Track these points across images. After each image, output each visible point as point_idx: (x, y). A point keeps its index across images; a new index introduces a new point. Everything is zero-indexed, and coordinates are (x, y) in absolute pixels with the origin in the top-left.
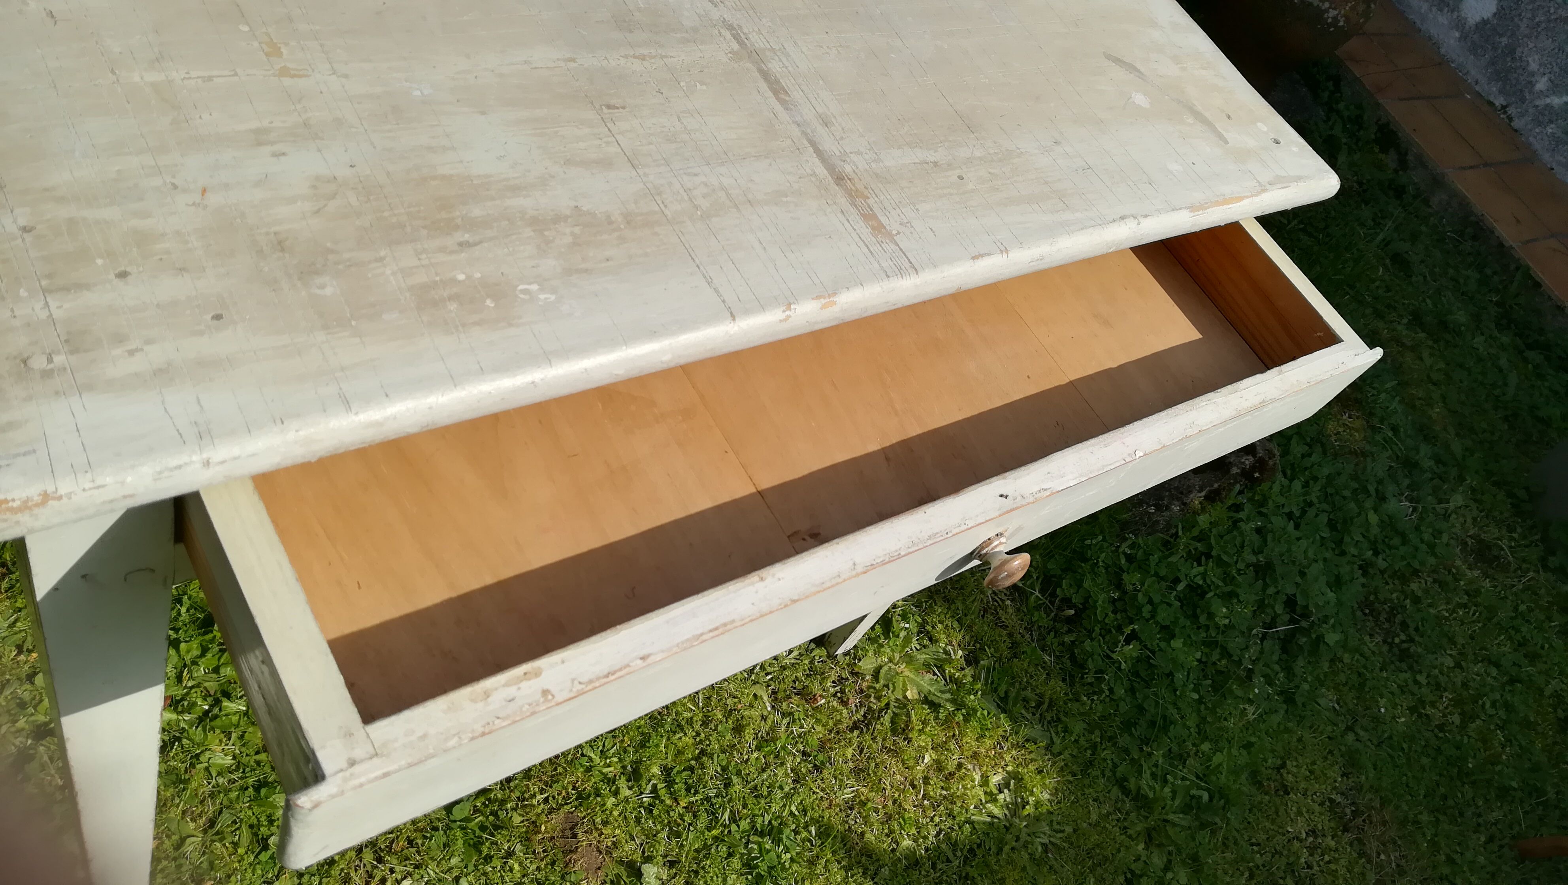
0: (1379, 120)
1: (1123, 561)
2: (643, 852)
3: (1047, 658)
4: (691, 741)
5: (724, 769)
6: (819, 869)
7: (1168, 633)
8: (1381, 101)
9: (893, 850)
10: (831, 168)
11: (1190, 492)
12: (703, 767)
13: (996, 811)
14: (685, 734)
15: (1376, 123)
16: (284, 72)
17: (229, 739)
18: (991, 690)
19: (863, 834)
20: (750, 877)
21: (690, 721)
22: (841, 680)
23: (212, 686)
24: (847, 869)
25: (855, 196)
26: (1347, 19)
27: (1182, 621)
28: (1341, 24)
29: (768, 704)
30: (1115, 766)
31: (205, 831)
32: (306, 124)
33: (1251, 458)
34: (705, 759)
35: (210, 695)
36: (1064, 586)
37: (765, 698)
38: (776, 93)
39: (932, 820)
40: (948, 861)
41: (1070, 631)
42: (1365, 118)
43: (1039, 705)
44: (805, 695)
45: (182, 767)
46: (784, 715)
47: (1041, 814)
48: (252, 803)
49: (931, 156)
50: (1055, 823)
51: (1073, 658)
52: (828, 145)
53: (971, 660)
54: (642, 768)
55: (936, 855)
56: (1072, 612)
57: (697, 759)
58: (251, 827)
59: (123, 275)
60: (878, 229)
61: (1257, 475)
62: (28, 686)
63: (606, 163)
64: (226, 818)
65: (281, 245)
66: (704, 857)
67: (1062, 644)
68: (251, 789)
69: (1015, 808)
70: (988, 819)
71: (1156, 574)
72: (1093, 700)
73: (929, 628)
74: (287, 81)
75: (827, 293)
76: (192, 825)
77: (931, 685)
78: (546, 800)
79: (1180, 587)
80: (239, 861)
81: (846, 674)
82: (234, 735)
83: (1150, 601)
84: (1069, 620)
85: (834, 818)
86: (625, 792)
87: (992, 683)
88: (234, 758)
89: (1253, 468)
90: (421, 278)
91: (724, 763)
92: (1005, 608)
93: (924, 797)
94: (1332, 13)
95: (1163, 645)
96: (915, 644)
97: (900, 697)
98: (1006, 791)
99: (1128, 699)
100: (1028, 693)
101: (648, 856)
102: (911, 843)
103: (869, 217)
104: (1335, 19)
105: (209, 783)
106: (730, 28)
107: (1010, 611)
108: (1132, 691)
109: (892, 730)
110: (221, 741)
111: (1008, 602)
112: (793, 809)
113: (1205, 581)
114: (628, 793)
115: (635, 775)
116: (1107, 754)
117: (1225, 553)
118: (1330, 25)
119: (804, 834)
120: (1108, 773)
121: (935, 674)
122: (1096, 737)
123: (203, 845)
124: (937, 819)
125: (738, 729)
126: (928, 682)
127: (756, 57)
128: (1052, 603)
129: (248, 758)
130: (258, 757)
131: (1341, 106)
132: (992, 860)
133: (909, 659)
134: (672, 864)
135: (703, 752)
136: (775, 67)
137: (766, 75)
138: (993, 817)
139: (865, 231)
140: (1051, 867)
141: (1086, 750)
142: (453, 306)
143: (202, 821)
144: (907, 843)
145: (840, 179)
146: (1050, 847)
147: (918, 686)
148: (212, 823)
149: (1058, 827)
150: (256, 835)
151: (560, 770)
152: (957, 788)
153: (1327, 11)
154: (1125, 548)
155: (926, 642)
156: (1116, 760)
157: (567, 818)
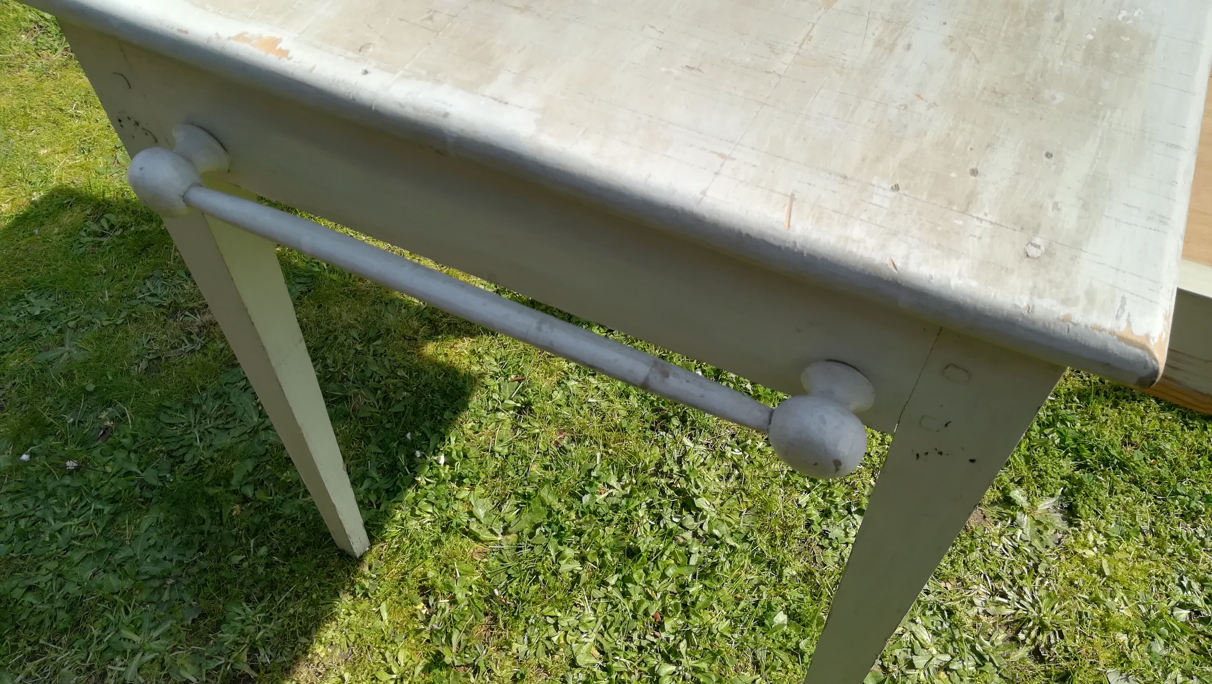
2: (998, 488)
17: (714, 609)
20: (1070, 454)
23: (672, 587)
24: (1115, 405)
31: (759, 672)
35: (676, 594)
45: (707, 645)
48: (766, 634)
58: (780, 648)
62: (577, 671)
64: (761, 655)
66: (1034, 463)
68: (757, 628)
76: (747, 674)
80: (795, 673)
82: (714, 605)
88: (727, 618)
101: (1003, 488)
105: (731, 643)
110: (711, 614)
123: (766, 680)
129: (735, 612)
130: (740, 608)
143: (750, 667)
148: (756, 664)
150: (788, 650)
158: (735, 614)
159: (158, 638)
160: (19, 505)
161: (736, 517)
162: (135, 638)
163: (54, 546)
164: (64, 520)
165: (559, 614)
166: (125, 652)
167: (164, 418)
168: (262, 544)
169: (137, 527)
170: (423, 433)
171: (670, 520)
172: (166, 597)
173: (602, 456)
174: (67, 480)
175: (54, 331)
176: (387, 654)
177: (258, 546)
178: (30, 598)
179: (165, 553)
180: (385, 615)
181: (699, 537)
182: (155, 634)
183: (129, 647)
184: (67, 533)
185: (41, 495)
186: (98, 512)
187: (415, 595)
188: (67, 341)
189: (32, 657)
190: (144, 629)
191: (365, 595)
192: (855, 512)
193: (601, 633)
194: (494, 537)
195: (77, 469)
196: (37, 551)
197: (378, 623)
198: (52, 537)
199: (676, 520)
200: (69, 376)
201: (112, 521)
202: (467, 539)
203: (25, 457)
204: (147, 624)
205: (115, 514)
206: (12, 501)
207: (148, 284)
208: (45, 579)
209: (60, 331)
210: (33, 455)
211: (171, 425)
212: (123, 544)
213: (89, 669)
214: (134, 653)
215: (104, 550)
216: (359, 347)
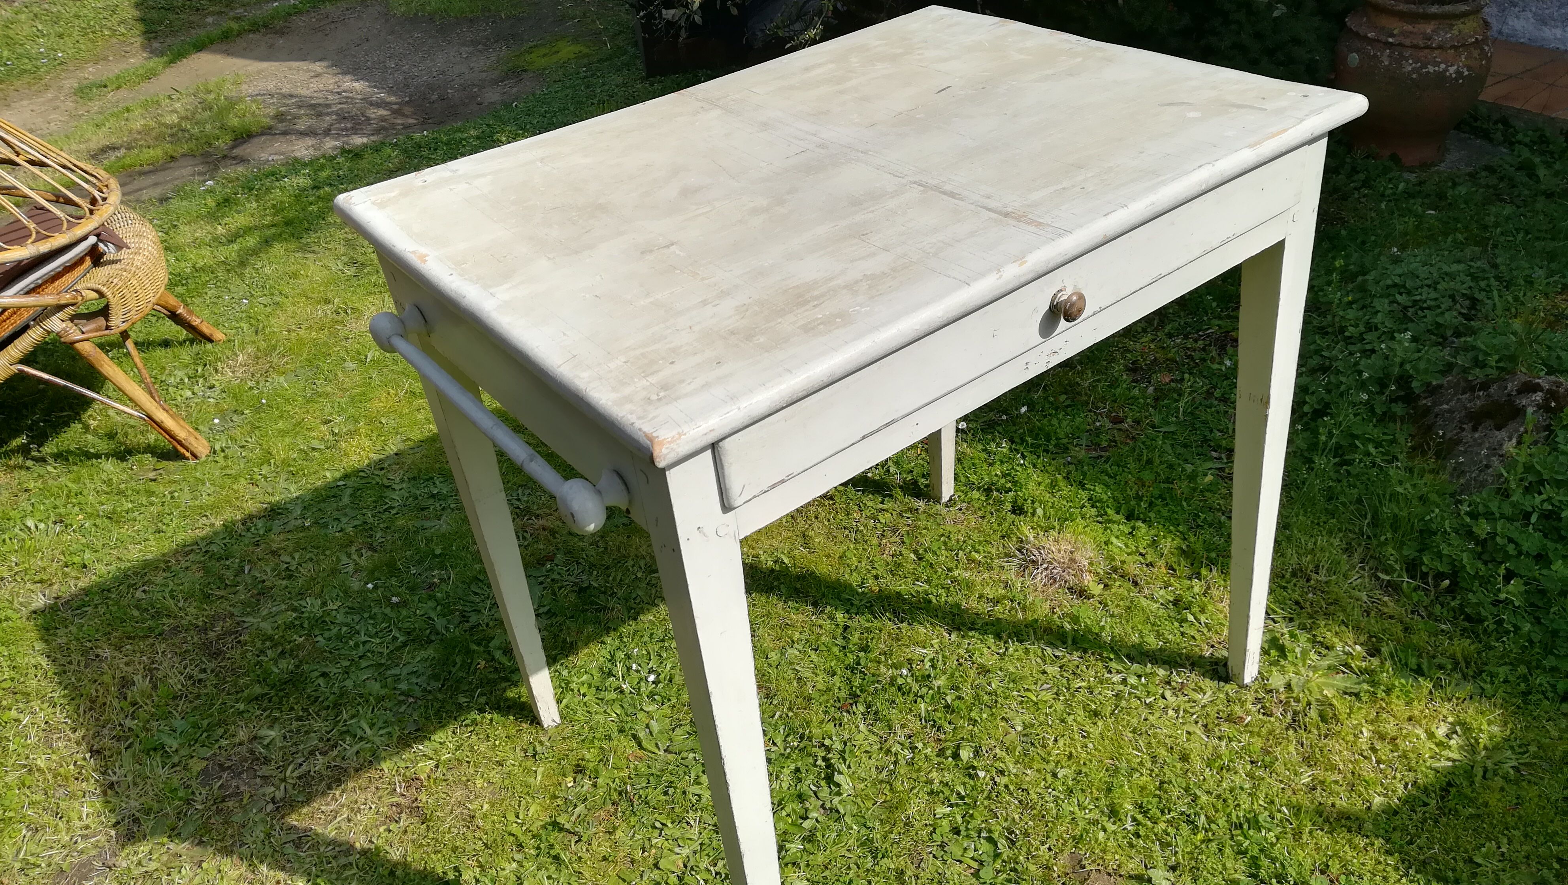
0: (1562, 130)
1: (1468, 520)
2: (1145, 865)
3: (1443, 627)
4: (1149, 778)
5: (1187, 789)
6: (1305, 837)
7: (1542, 559)
8: (1554, 115)
9: (1369, 808)
10: (1000, 213)
11: (1501, 445)
12: (1166, 792)
13: (1456, 756)
14: (1142, 775)
15: (1561, 134)
16: (703, 279)
18: (1402, 667)
19: (1333, 805)
21: (1141, 764)
22: (1258, 700)
24: (1332, 832)
25: (1018, 218)
26: (1469, 68)
27: (1550, 545)
28: (1466, 73)
29: (1203, 736)
30: (1554, 686)
32: (722, 292)
33: (1540, 394)
34: (1166, 785)
36: (1426, 562)
37: (1198, 732)
38: (953, 197)
39: (1395, 778)
40: (1426, 804)
41: (1454, 598)
42: (1548, 134)
43: (1456, 664)
44: (1230, 719)
46: (1220, 739)
47: (1498, 744)
49: (1060, 187)
50: (1516, 748)
51: (1468, 618)
52: (992, 204)
53: (1373, 652)
54: (1117, 808)
55: (1409, 802)
56: (1447, 582)
57: (1160, 788)
59: (672, 363)
60: (1039, 224)
61: (1553, 404)
63: (873, 254)
65: (732, 333)
66: (1199, 855)
67: (1453, 609)
69: (1472, 748)
70: (1450, 764)
71: (1503, 516)
72: (1503, 642)
73: (1319, 639)
74: (706, 282)
75: (1020, 258)
77: (1346, 681)
78: (1050, 849)
79: (1533, 519)
81: (1261, 694)
83: (1511, 540)
84: (1450, 590)
85: (1303, 799)
86: (1111, 827)
87: (1400, 661)
89: (1546, 400)
90: (802, 323)
91: (1184, 785)
92: (1385, 604)
93: (1378, 762)
94: (1452, 70)
95: (1545, 572)
96: (1313, 656)
97: (1320, 697)
98: (1455, 736)
99: (1536, 629)
100: (1440, 660)
101: (1151, 866)
102: (1382, 799)
103: (1031, 222)
104: (1457, 72)
106: (915, 183)
107: (1391, 604)
108: (1538, 621)
109: (1322, 721)
111: (1386, 599)
112: (1262, 803)
113: (1553, 505)
114: (1114, 828)
115: (1113, 813)
116: (1540, 679)
117: (1556, 473)
118: (1456, 79)
119: (1279, 816)
120: (1550, 695)
121: (1344, 673)
122: (1522, 669)
124: (1399, 776)
125: (1185, 758)
126: (1340, 681)
127: (937, 189)
128: (1427, 584)
131: (1520, 137)
132: (1468, 791)
133: (1315, 669)
134: (1173, 869)
135: (1162, 782)
136: (948, 188)
137: (944, 193)
138: (1454, 761)
139: (1032, 229)
140: (1529, 782)
141: (1519, 684)
142: (822, 326)
144: (1378, 800)
145: (1007, 215)
146: (1521, 767)
147: (1333, 686)
149: (1522, 750)
151: (1050, 825)
152: (1405, 745)
153: (1446, 70)
154: (1465, 508)
155: (1324, 651)
156: (1552, 681)
157: (1072, 859)
158: (816, 879)
159: (381, 736)
160: (350, 617)
161: (869, 804)
162: (368, 730)
163: (354, 653)
164: (370, 637)
165: (669, 825)
166: (355, 736)
167: (474, 588)
168: (485, 694)
169: (413, 658)
170: (649, 653)
171: (808, 785)
172: (402, 710)
173: (781, 716)
174: (388, 611)
175: (439, 508)
176: (523, 802)
177: (481, 694)
178: (321, 681)
179: (419, 680)
180: (539, 778)
181: (824, 809)
182: (381, 732)
183: (359, 733)
184: (367, 647)
185: (366, 615)
186: (395, 638)
187: (569, 769)
188: (444, 517)
189: (299, 719)
190: (376, 727)
191: (534, 756)
192: (985, 838)
193: (695, 853)
194: (656, 751)
195: (397, 604)
196: (343, 651)
197: (531, 780)
198: (357, 645)
199: (814, 788)
200: (429, 541)
201: (398, 649)
202: (633, 743)
203: (370, 586)
204: (380, 724)
205: (405, 644)
206: (347, 613)
207: (520, 491)
208: (336, 671)
209: (443, 509)
210: (376, 587)
211: (476, 594)
212: (397, 665)
213: (328, 740)
214: (361, 739)
215: (382, 665)
216: (639, 575)
